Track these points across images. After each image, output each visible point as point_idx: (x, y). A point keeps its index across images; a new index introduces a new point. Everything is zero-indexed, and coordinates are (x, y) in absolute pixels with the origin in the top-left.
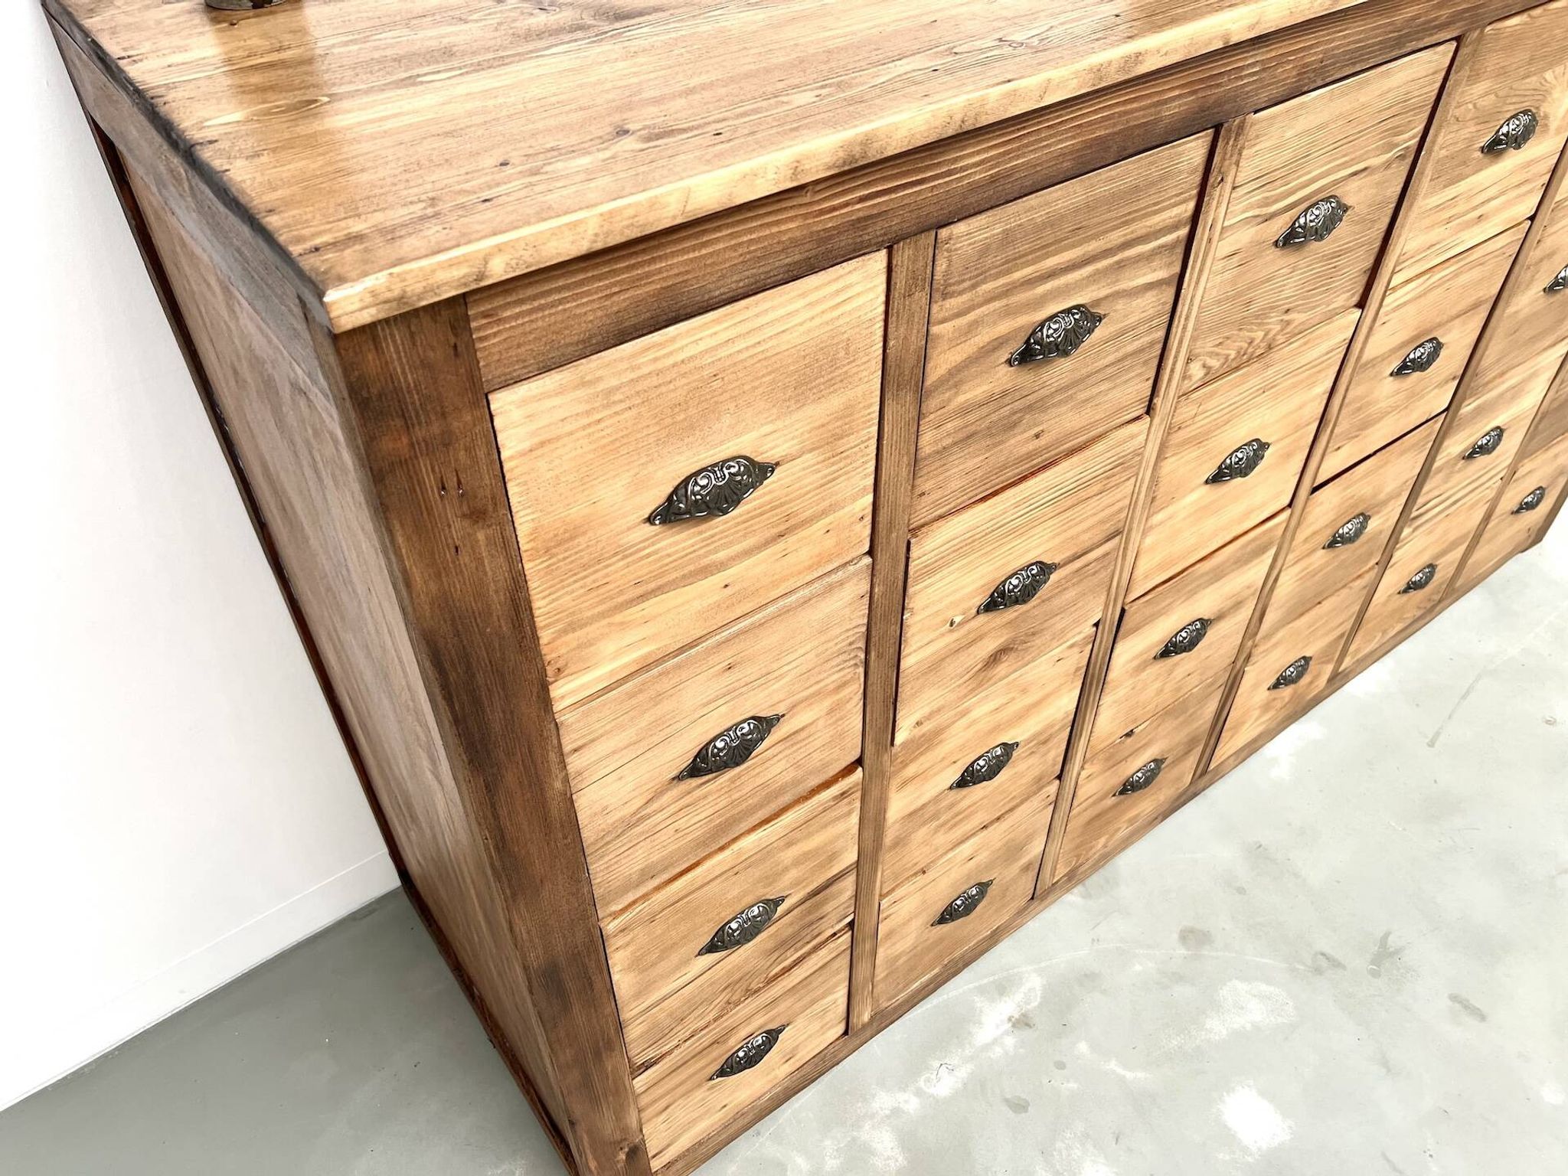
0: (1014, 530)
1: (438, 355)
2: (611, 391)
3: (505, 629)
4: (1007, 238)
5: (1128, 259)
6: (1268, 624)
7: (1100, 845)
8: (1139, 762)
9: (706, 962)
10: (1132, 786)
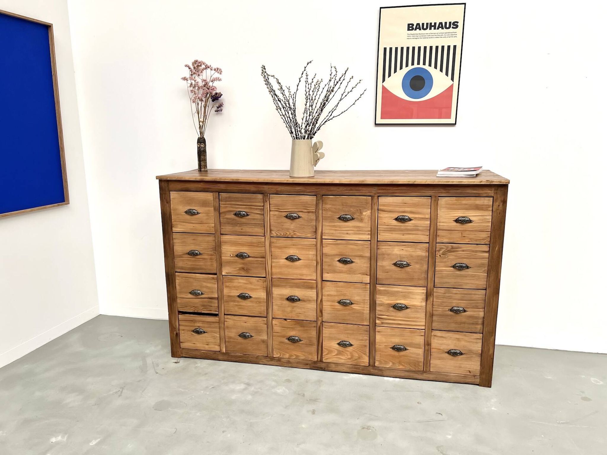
0: (239, 244)
1: (166, 186)
2: (181, 196)
3: (168, 217)
4: (229, 197)
5: (252, 208)
6: (326, 317)
7: (287, 356)
8: (292, 333)
9: (190, 296)
10: (292, 340)
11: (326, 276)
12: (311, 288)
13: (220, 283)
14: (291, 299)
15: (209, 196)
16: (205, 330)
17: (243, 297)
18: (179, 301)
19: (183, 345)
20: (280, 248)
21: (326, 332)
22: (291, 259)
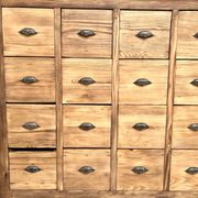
0: (83, 68)
2: (15, 13)
4: (74, 14)
5: (99, 26)
6: (175, 143)
7: (132, 188)
8: (138, 164)
9: (24, 130)
10: (138, 171)
11: (178, 100)
12: (161, 113)
13: (60, 113)
14: (139, 127)
15: (49, 13)
16: (40, 167)
17: (85, 127)
18: (9, 136)
19: (12, 187)
20: (128, 71)
21: (174, 160)
22: (140, 83)
